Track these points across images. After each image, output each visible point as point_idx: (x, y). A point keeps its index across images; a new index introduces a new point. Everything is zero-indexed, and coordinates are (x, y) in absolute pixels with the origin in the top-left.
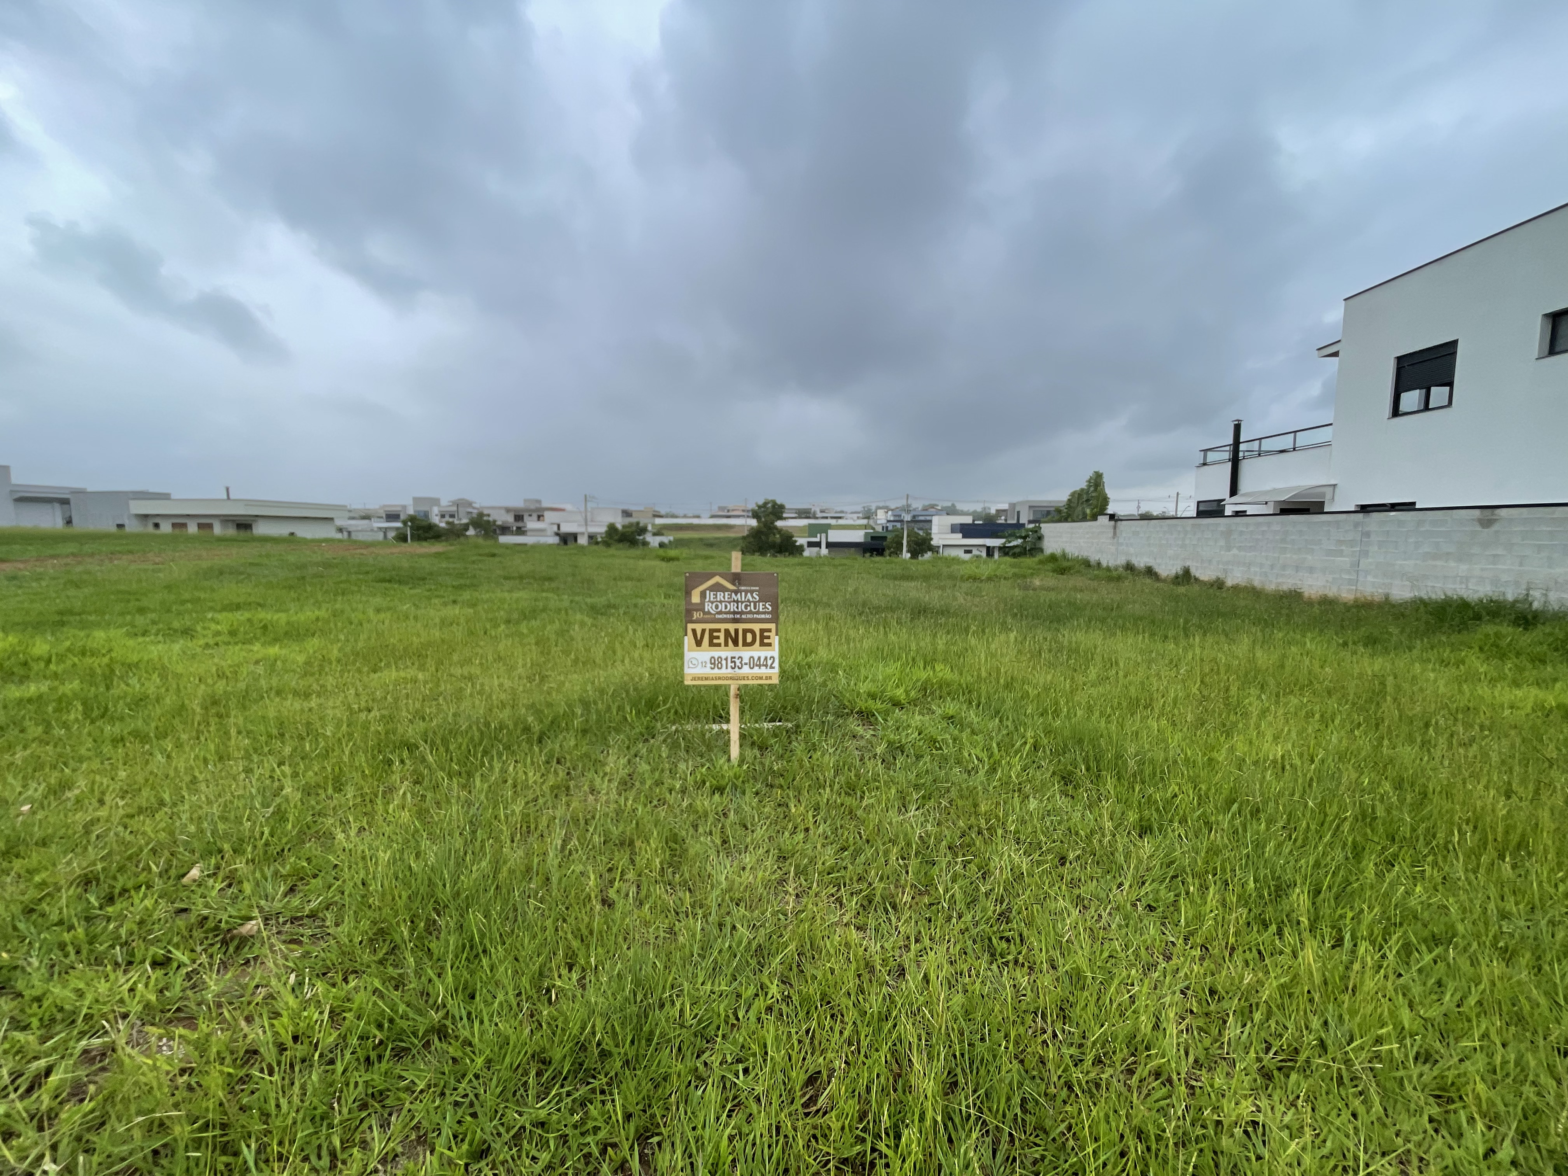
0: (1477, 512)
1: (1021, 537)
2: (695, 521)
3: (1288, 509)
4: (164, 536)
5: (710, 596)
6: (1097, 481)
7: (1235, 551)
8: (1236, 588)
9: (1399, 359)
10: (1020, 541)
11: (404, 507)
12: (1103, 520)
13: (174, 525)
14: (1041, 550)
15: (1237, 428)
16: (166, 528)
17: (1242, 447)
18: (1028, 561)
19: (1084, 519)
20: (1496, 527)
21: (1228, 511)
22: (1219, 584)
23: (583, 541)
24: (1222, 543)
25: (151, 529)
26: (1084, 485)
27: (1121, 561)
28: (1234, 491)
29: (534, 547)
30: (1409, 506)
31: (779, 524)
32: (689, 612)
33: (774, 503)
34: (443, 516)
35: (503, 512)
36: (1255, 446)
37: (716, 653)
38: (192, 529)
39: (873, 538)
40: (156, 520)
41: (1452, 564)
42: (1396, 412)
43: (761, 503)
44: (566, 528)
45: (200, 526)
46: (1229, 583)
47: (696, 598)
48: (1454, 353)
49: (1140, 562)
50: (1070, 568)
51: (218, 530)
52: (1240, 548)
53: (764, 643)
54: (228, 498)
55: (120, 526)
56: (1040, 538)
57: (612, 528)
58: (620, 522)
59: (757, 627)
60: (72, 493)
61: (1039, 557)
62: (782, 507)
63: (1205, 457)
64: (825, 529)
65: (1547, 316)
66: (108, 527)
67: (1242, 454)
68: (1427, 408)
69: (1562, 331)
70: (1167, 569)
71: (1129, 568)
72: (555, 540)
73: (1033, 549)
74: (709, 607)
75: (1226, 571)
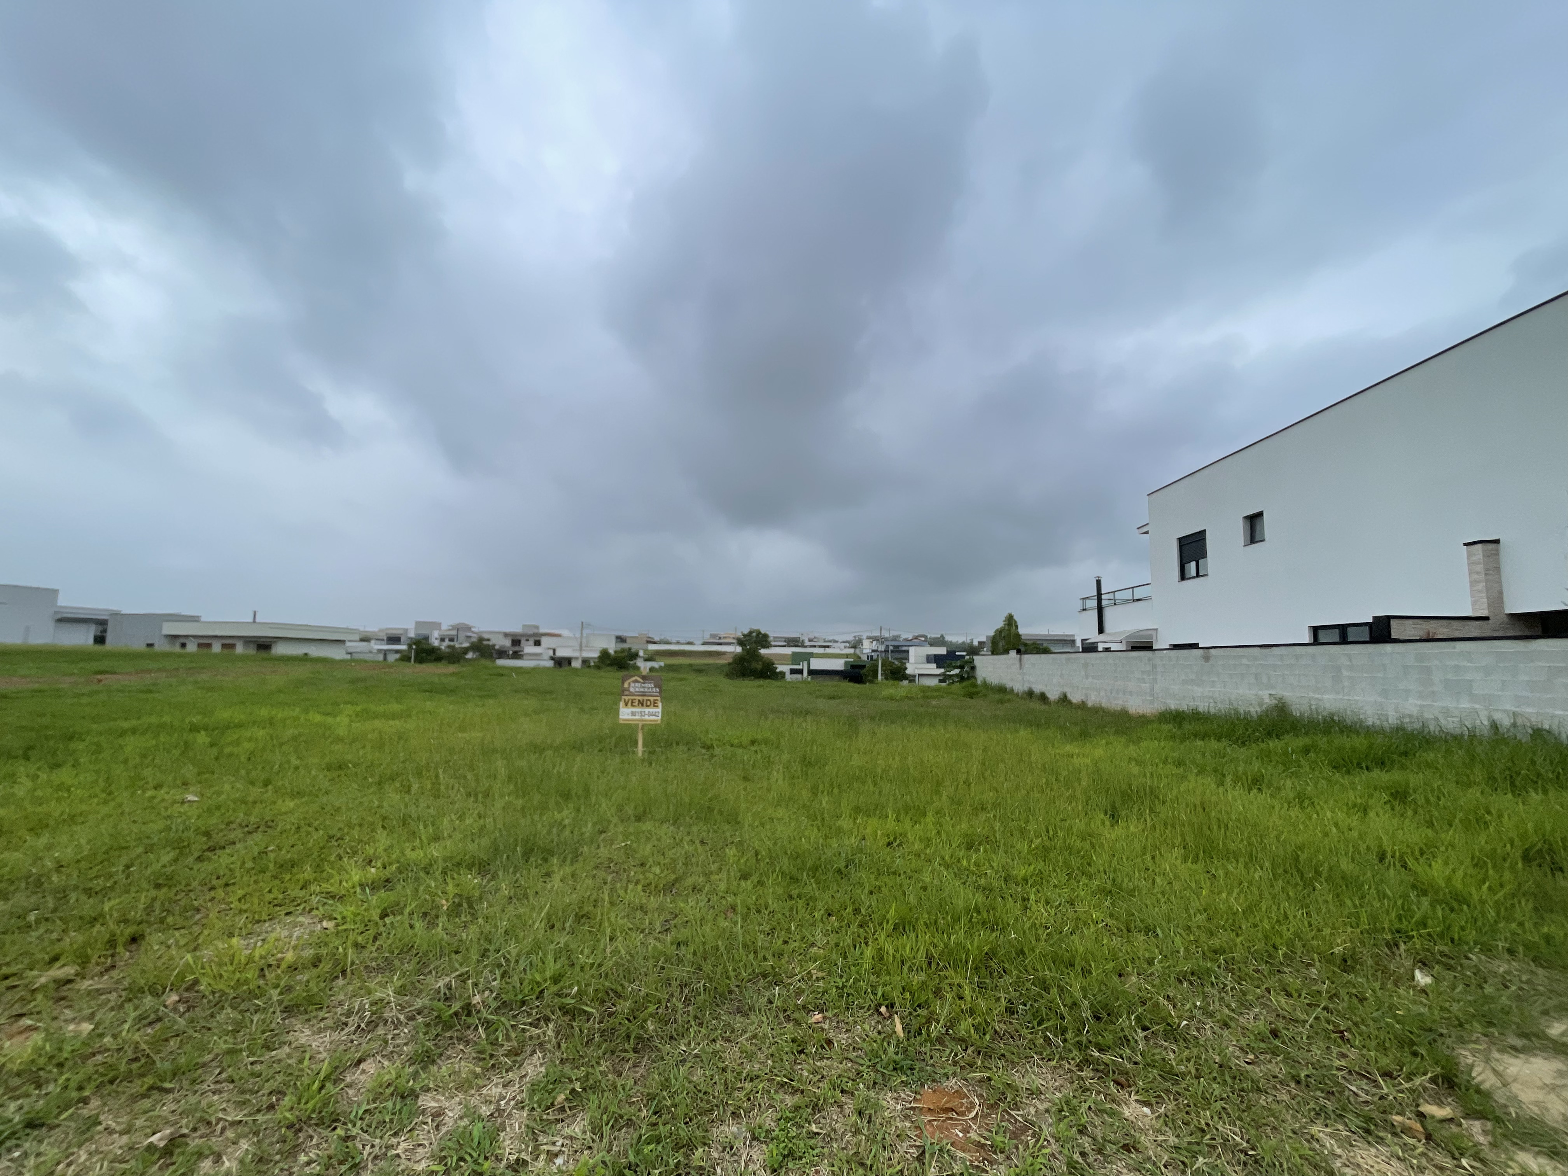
1: (958, 667)
2: (687, 648)
3: (1135, 646)
4: (190, 655)
5: (632, 685)
6: (1010, 621)
7: (1090, 679)
8: (1092, 709)
9: (1179, 540)
10: (957, 671)
11: (406, 630)
12: (1013, 653)
13: (199, 645)
14: (975, 678)
15: (1099, 583)
16: (192, 648)
17: (1103, 597)
18: (959, 687)
19: (1002, 652)
20: (1212, 662)
21: (1100, 649)
22: (1083, 705)
23: (576, 664)
24: (1083, 673)
25: (177, 649)
26: (1002, 625)
27: (1026, 689)
28: (1101, 630)
29: (524, 670)
30: (1194, 646)
31: (763, 651)
32: (623, 691)
33: (759, 633)
34: (442, 640)
35: (501, 637)
36: (1111, 596)
37: (634, 709)
38: (217, 648)
39: (853, 667)
40: (183, 641)
41: (1195, 688)
42: (1183, 577)
43: (746, 632)
44: (560, 653)
45: (224, 646)
46: (1090, 704)
47: (626, 685)
48: (1204, 539)
49: (1038, 688)
51: (240, 649)
52: (1093, 677)
53: (655, 706)
54: (254, 621)
55: (150, 645)
56: (973, 668)
58: (612, 647)
59: (652, 699)
60: (111, 615)
61: (967, 683)
62: (766, 636)
63: (1083, 604)
64: (807, 657)
65: (1246, 518)
66: (139, 646)
67: (1104, 603)
68: (1198, 575)
69: (1258, 527)
70: (1053, 695)
71: (1030, 694)
72: (550, 664)
73: (968, 678)
74: (632, 690)
75: (1086, 695)
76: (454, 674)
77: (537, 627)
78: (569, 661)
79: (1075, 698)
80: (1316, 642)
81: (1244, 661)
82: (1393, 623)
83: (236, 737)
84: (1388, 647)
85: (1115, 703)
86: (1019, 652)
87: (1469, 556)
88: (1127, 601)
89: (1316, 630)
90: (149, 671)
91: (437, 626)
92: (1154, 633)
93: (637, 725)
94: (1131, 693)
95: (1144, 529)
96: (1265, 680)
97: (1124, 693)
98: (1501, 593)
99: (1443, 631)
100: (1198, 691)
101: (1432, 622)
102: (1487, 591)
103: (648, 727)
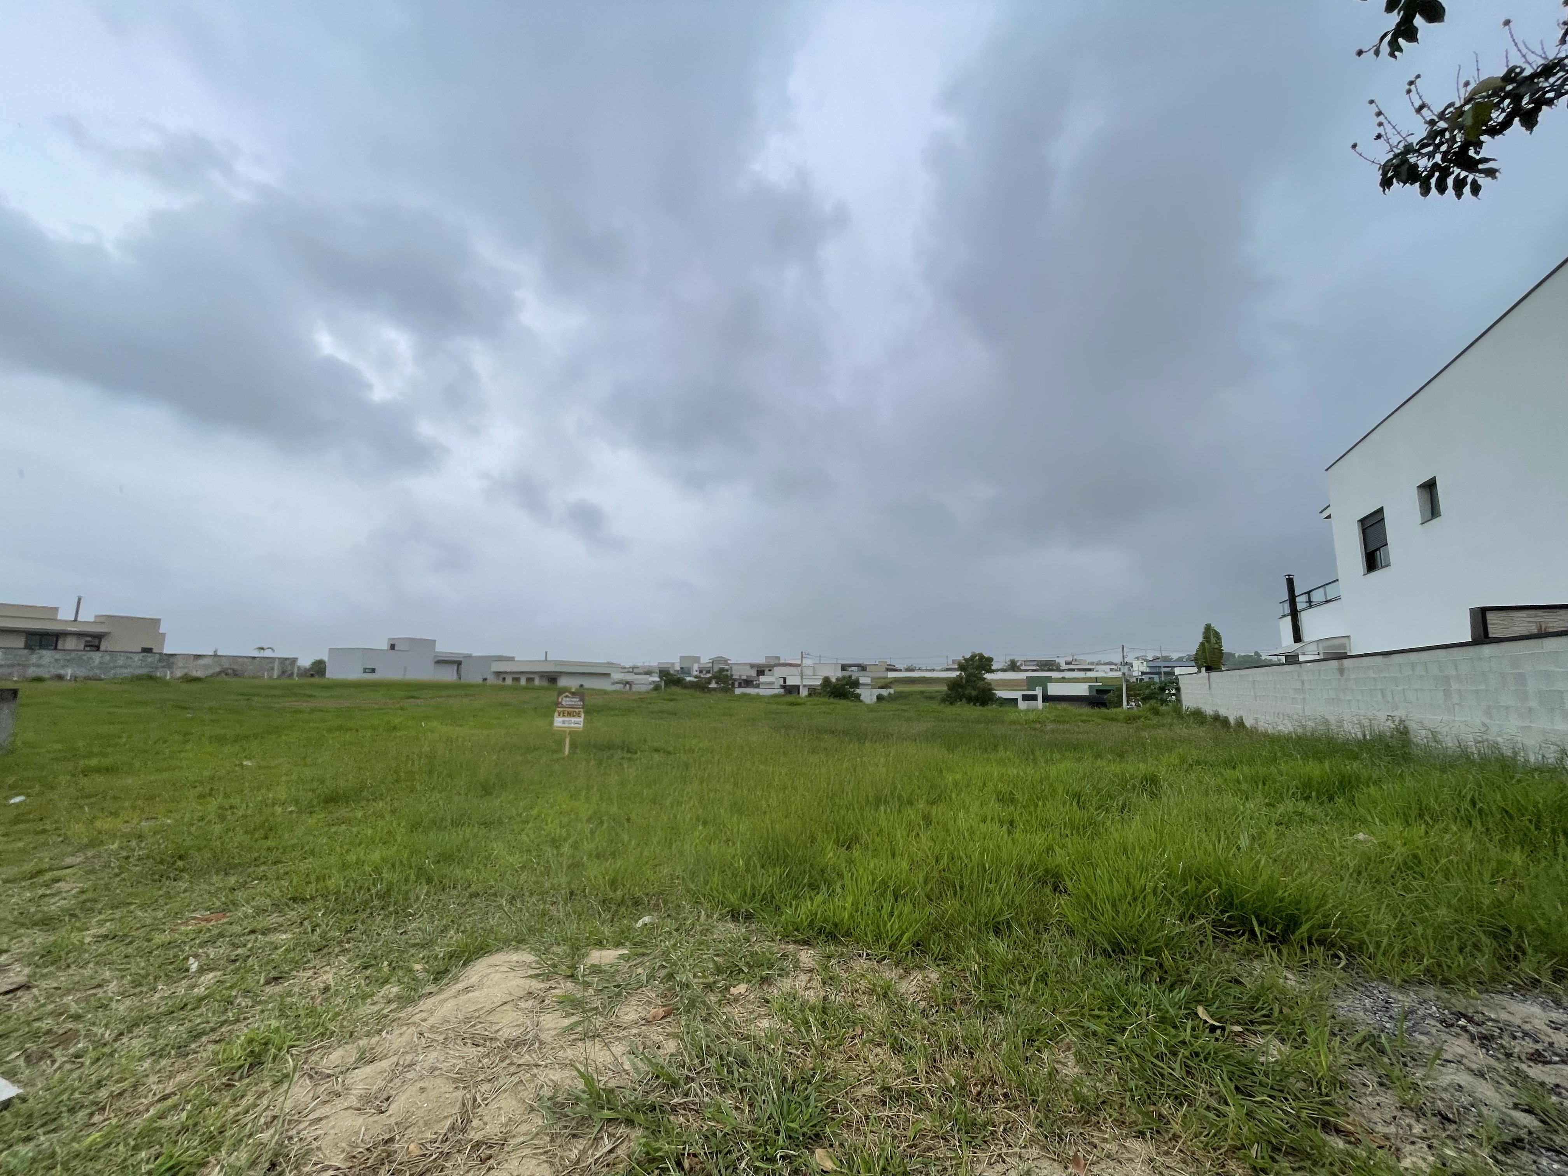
2: (928, 675)
4: (508, 687)
5: (563, 699)
7: (1258, 700)
9: (1362, 521)
11: (673, 664)
12: (1205, 671)
13: (513, 679)
14: (1181, 702)
15: (1290, 582)
16: (509, 681)
20: (1345, 676)
23: (804, 692)
24: (1252, 692)
25: (500, 682)
27: (1214, 713)
28: (1299, 641)
29: (758, 697)
31: (988, 676)
32: (558, 704)
33: (981, 657)
34: (701, 672)
35: (748, 667)
36: (1306, 597)
37: (564, 719)
38: (523, 682)
39: (1098, 691)
40: (504, 676)
42: (1370, 568)
43: (968, 656)
44: (790, 682)
45: (528, 679)
47: (559, 700)
48: (1382, 519)
49: (1222, 712)
51: (537, 682)
53: (579, 716)
54: (546, 660)
55: (485, 680)
56: (1179, 690)
57: (826, 680)
59: (577, 710)
60: (465, 657)
62: (990, 660)
64: (1043, 682)
65: (1421, 487)
66: (479, 680)
67: (1299, 607)
69: (1434, 498)
70: (1233, 719)
71: (1217, 718)
72: (782, 691)
74: (563, 703)
75: (1256, 720)
77: (778, 658)
78: (797, 688)
79: (1249, 723)
82: (1492, 616)
84: (1487, 650)
88: (1321, 603)
91: (697, 659)
92: (1347, 641)
93: (565, 732)
94: (1289, 717)
95: (1326, 514)
97: (1283, 716)
99: (1552, 624)
103: (573, 733)
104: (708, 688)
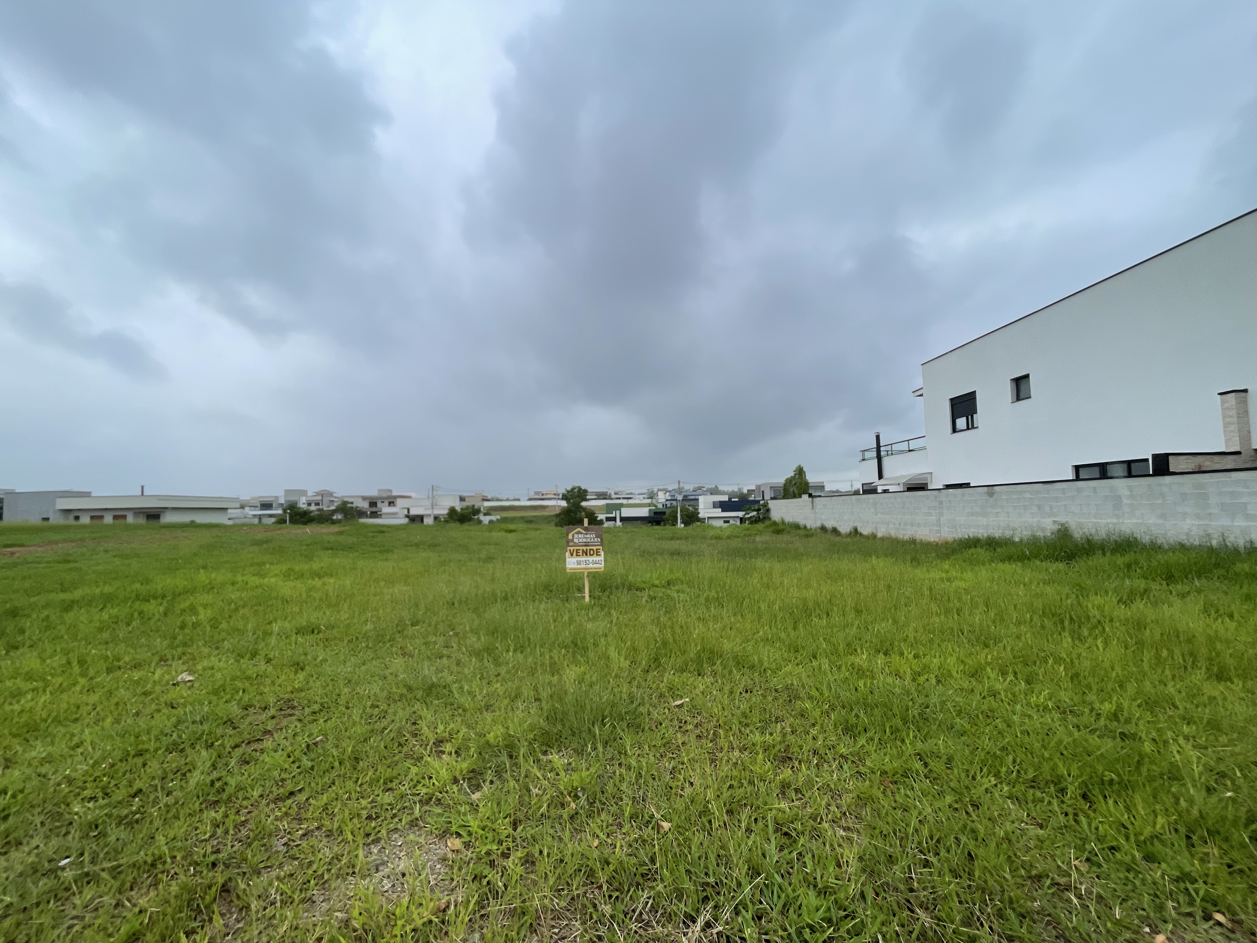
0: (986, 488)
1: (755, 510)
3: (911, 489)
4: (84, 526)
5: (576, 536)
6: (800, 472)
7: (880, 515)
8: (882, 539)
9: (952, 400)
10: (755, 513)
11: (277, 498)
12: (805, 497)
13: (92, 517)
14: (769, 519)
15: (878, 437)
16: (85, 520)
17: (882, 449)
18: (760, 526)
19: (794, 497)
20: (994, 497)
21: (879, 490)
22: (874, 536)
23: (429, 521)
24: (872, 510)
25: (71, 521)
26: (792, 474)
27: (819, 524)
28: (880, 476)
30: (967, 485)
31: (584, 504)
32: (568, 542)
33: (580, 489)
35: (360, 500)
36: (889, 448)
37: (579, 559)
39: (655, 513)
40: (77, 514)
41: (980, 518)
42: (954, 430)
43: (569, 489)
44: (414, 512)
45: (115, 517)
46: (879, 535)
47: (570, 537)
48: (974, 399)
49: (829, 525)
50: (783, 530)
53: (598, 555)
54: (142, 494)
55: (45, 519)
56: (768, 510)
58: (458, 505)
59: (595, 548)
60: (6, 493)
61: (767, 523)
62: (586, 491)
63: (863, 455)
64: (619, 507)
65: (1012, 380)
66: (35, 520)
67: (883, 453)
68: (968, 428)
69: (1023, 386)
70: (845, 529)
71: (823, 529)
73: (764, 518)
74: (576, 540)
75: (876, 528)
76: (340, 533)
77: (390, 491)
78: (421, 518)
79: (865, 531)
80: (1078, 478)
81: (1028, 495)
82: (1171, 458)
83: (187, 604)
84: (1167, 479)
85: (905, 534)
86: (810, 495)
87: (1223, 402)
88: (902, 452)
89: (1077, 469)
90: (56, 543)
92: (929, 476)
93: (583, 573)
94: (919, 525)
95: (919, 393)
96: (1047, 509)
97: (912, 525)
98: (1249, 432)
99: (1208, 464)
100: (983, 521)
101: (1199, 457)
102: (1239, 430)
103: (593, 576)
104: (332, 520)
